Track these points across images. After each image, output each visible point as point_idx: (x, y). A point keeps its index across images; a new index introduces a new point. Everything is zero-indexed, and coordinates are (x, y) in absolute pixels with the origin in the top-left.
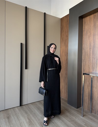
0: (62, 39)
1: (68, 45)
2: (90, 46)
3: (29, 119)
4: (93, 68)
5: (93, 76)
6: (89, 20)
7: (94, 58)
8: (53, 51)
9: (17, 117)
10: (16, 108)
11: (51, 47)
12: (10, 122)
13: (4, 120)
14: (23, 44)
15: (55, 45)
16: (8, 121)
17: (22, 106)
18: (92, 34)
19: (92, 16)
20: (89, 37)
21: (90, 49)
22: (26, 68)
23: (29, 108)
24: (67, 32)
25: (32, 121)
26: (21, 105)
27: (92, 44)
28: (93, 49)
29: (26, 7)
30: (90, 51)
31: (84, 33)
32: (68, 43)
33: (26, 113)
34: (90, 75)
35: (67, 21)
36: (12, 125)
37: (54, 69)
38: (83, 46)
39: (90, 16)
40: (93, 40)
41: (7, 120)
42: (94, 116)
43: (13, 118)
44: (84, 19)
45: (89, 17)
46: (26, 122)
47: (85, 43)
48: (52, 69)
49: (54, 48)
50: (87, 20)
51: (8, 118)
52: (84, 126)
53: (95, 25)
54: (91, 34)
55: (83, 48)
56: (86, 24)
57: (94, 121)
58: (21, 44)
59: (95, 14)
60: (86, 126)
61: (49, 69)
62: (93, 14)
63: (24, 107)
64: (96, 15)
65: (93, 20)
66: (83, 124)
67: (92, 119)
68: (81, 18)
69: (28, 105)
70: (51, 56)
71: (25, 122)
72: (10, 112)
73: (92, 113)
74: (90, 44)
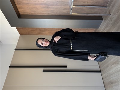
0: (39, 33)
1: (44, 28)
2: (45, 8)
3: (113, 64)
4: (66, 5)
5: (73, 5)
6: (22, 9)
7: (57, 4)
8: (47, 41)
9: (111, 75)
10: (103, 76)
11: (42, 45)
12: (115, 82)
13: (113, 87)
14: (44, 69)
15: (39, 40)
16: (115, 83)
17: (101, 70)
18: (34, 6)
19: (18, 6)
20: (37, 9)
21: (48, 8)
22: (66, 67)
23: (103, 63)
24: (32, 29)
25: (114, 61)
26: (100, 71)
27: (44, 6)
28: (49, 5)
29: (10, 67)
31: (33, 13)
33: (107, 67)
34: (72, 8)
35: (22, 29)
36: (119, 80)
37: (71, 42)
38: (45, 14)
39: (18, 8)
40: (40, 5)
41: (113, 84)
42: (110, 4)
43: (112, 79)
44: (20, 14)
46: (116, 66)
47: (43, 13)
48: (71, 44)
49: (43, 41)
50: (21, 11)
51: (112, 83)
52: (118, 13)
53: (26, 4)
54: (34, 7)
55: (48, 14)
56: (25, 12)
57: (114, 4)
58: (44, 71)
59: (16, 4)
60: (119, 11)
61: (72, 48)
62: (15, 5)
63: (101, 69)
64: (17, 2)
65: (21, 5)
66: (117, 14)
67: (113, 6)
68: (19, 16)
69: (100, 65)
70: (54, 45)
71: (116, 68)
72: (106, 82)
73: (107, 6)
74: (44, 8)
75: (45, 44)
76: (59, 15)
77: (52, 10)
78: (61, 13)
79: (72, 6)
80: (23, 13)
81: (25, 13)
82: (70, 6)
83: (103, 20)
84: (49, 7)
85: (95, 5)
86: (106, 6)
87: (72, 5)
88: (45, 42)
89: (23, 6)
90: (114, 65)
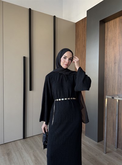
2: (115, 59)
3: (35, 156)
4: (119, 90)
6: (114, 25)
7: (121, 76)
9: (20, 154)
10: (19, 142)
12: (10, 160)
13: (2, 157)
14: (27, 58)
17: (26, 139)
18: (118, 43)
20: (113, 48)
21: (115, 63)
22: (31, 89)
23: (36, 142)
24: (84, 40)
25: (39, 159)
26: (24, 137)
27: (118, 57)
28: (119, 64)
29: (30, 9)
30: (115, 66)
31: (107, 42)
32: (85, 56)
33: (31, 148)
34: (115, 98)
35: (84, 27)
37: (65, 99)
40: (118, 52)
41: (6, 157)
42: (121, 153)
43: (14, 154)
44: (106, 24)
45: (113, 21)
47: (108, 56)
49: (69, 59)
50: (110, 25)
51: (8, 154)
54: (116, 43)
55: (106, 63)
58: (24, 58)
59: (121, 17)
61: (57, 100)
62: (119, 16)
63: (28, 139)
65: (119, 24)
66: (107, 163)
68: (103, 22)
69: (34, 137)
71: (30, 161)
72: (10, 146)
73: (118, 149)
74: (115, 57)
75: (65, 62)
76: (105, 78)
77: (111, 68)
78: (107, 82)
79: (117, 99)
80: (107, 28)
81: (108, 30)
82: (118, 95)
83: (98, 142)
84: (117, 65)
85: (119, 132)
86: (117, 147)
87: (120, 99)
88: (67, 62)
89: (118, 28)
90: (33, 158)
